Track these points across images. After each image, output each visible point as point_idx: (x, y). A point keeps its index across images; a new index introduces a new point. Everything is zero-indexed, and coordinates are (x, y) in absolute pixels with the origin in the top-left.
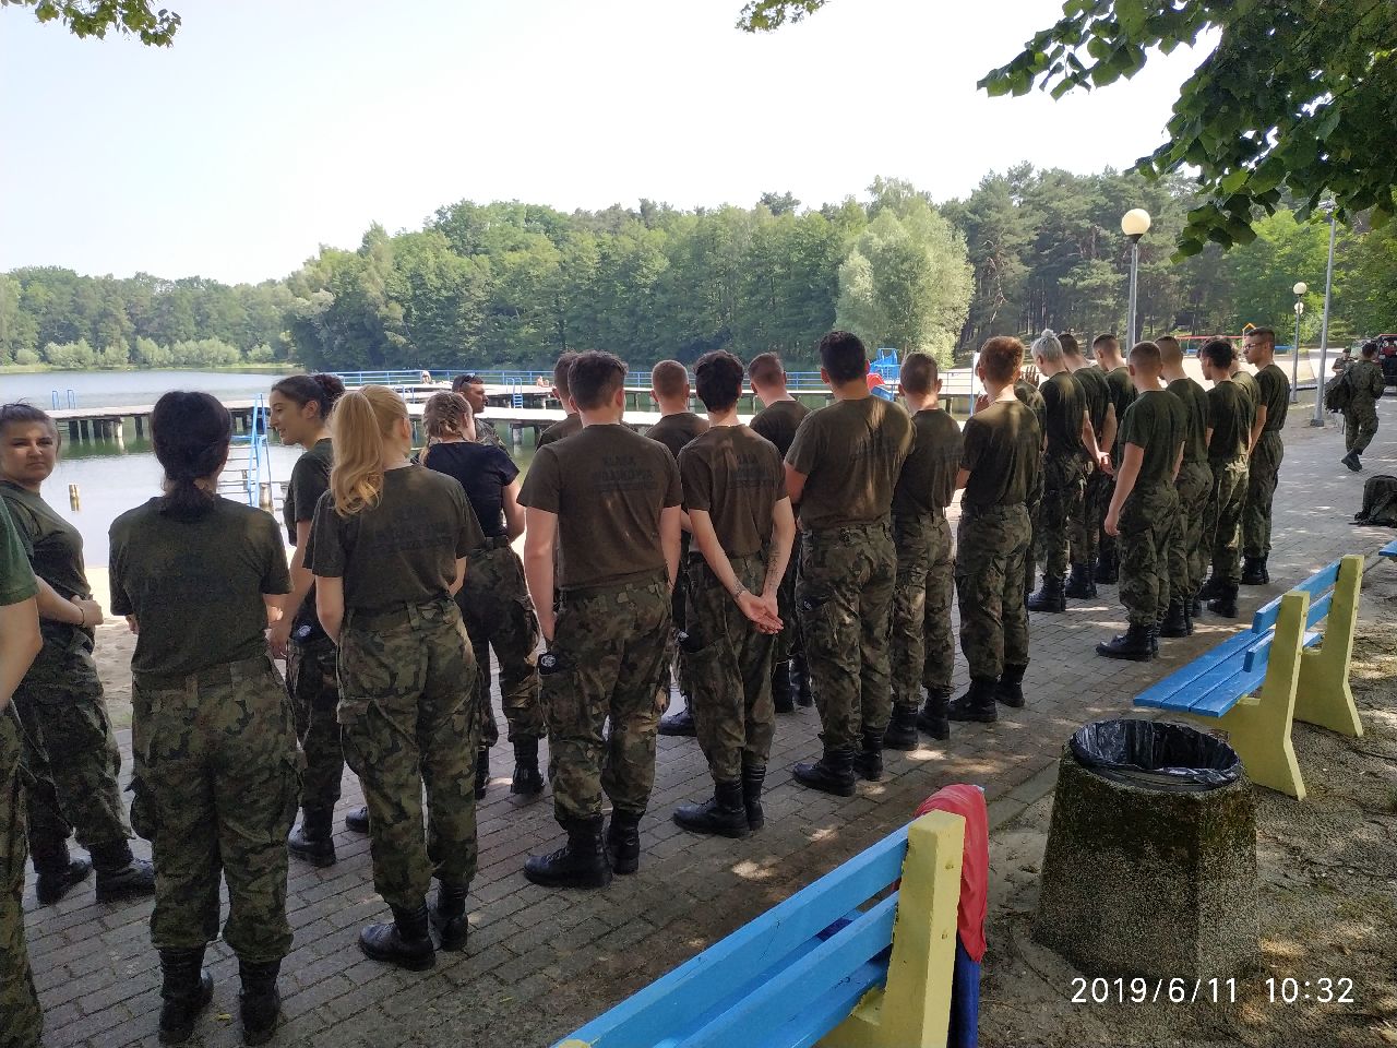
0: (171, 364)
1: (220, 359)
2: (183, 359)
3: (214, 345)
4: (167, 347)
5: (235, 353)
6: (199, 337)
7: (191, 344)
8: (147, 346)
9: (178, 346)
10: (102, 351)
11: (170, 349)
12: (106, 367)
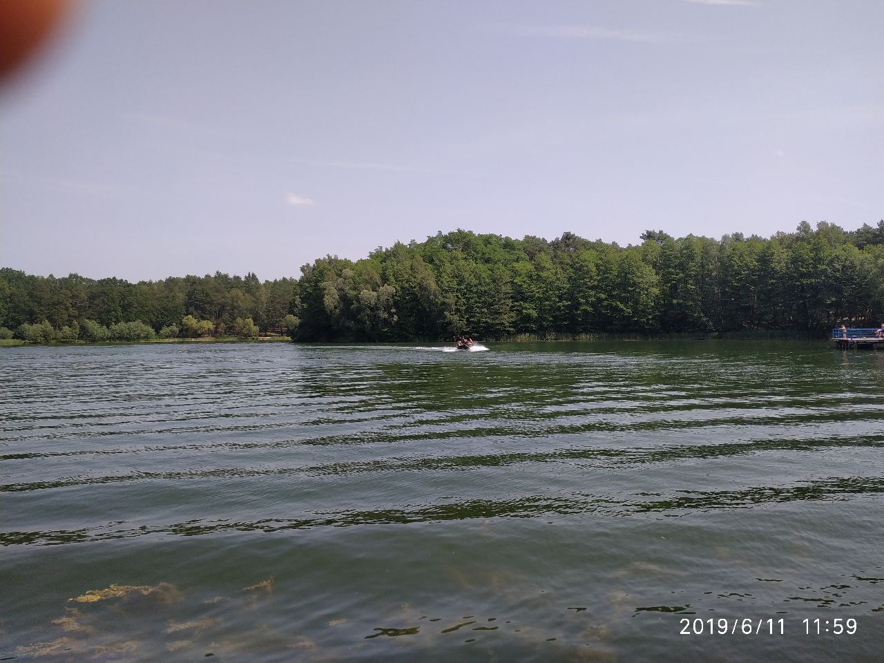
1: (142, 336)
2: (117, 335)
3: (138, 326)
4: (105, 327)
5: (152, 331)
6: (128, 321)
7: (122, 325)
8: (93, 326)
10: (60, 329)
11: (108, 327)
12: (64, 342)
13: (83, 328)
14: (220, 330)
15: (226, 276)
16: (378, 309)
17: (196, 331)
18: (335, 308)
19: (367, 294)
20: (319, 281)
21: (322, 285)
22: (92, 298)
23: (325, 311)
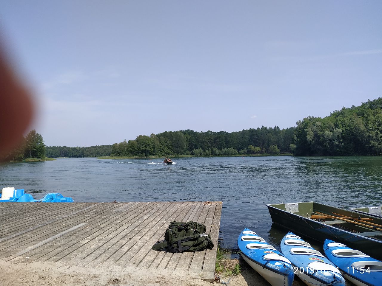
0: (221, 155)
1: (233, 153)
2: (224, 153)
3: (232, 150)
5: (237, 151)
6: (228, 148)
7: (226, 149)
8: (216, 150)
9: (223, 150)
10: (205, 151)
11: (221, 150)
12: (206, 156)
13: (212, 151)
14: (263, 151)
15: (266, 128)
16: (334, 140)
17: (254, 151)
18: (312, 140)
19: (328, 133)
20: (305, 128)
21: (306, 130)
22: (215, 139)
23: (308, 142)
